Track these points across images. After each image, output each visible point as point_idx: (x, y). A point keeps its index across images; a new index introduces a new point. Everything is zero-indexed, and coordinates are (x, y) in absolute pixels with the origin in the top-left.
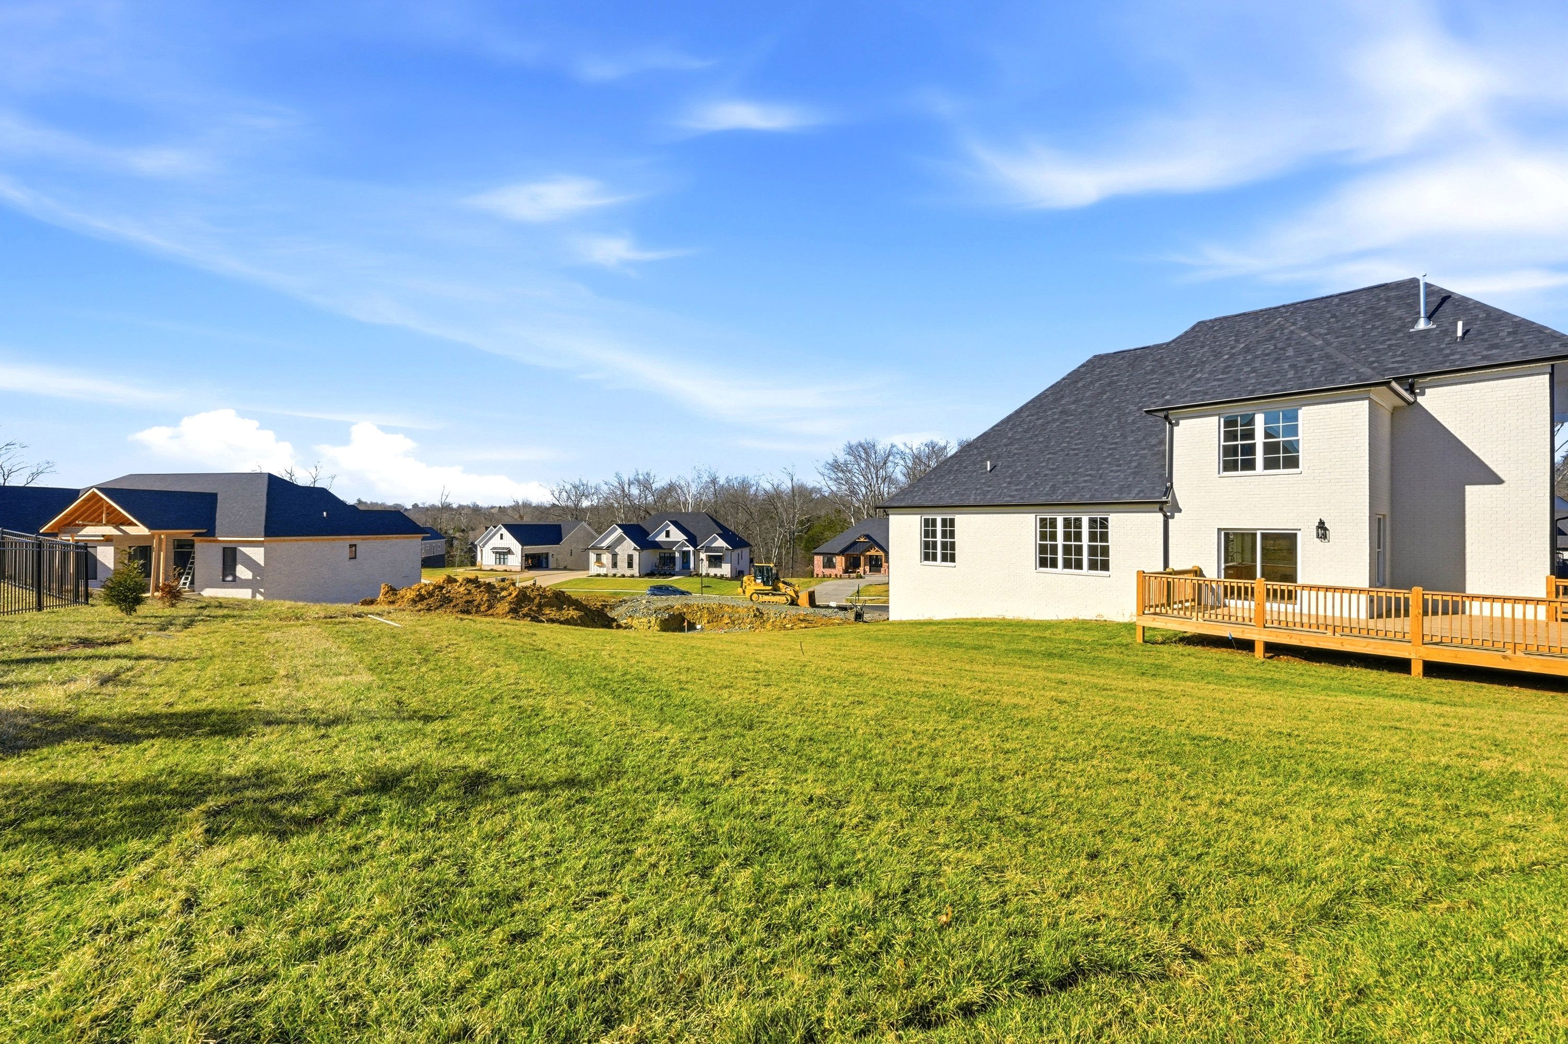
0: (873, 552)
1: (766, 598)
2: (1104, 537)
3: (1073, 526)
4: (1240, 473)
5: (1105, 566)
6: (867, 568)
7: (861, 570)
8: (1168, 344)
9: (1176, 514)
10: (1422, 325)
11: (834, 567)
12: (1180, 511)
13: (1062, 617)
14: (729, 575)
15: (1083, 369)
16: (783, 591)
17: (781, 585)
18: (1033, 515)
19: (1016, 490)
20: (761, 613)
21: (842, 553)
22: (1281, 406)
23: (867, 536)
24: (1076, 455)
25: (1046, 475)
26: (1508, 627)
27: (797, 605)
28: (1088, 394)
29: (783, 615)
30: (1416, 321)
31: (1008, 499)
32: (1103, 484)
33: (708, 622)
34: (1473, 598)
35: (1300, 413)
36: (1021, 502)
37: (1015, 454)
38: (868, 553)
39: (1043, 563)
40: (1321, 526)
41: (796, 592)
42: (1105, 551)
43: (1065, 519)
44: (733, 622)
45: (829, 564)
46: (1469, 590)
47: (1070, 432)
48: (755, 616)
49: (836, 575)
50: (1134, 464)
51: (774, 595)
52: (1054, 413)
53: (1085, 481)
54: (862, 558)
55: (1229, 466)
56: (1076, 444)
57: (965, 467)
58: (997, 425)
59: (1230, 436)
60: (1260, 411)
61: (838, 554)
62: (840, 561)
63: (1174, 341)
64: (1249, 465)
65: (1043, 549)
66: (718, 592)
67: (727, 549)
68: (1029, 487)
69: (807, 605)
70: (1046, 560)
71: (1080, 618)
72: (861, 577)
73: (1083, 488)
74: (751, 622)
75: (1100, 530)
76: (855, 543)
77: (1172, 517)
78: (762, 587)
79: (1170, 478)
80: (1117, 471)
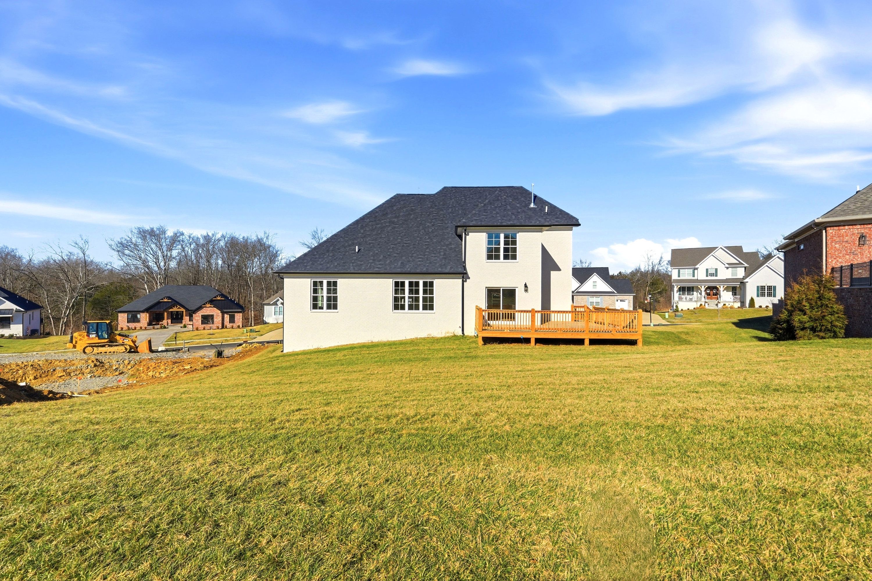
0: (175, 309)
1: (101, 349)
2: (432, 292)
3: (414, 286)
4: (494, 261)
5: (431, 308)
6: (170, 321)
7: (165, 322)
8: (434, 195)
9: (468, 280)
10: (532, 205)
11: (138, 321)
12: (469, 278)
13: (408, 337)
14: (21, 335)
15: (393, 200)
16: (121, 342)
17: (118, 337)
18: (392, 280)
19: (380, 264)
20: (102, 363)
21: (146, 310)
22: (510, 231)
23: (169, 298)
24: (408, 246)
25: (395, 256)
26: (564, 324)
27: (138, 352)
28: (401, 214)
29: (126, 362)
30: (530, 203)
31: (377, 269)
32: (430, 263)
33: (35, 378)
34: (553, 312)
35: (518, 235)
36: (386, 271)
37: (370, 243)
38: (171, 310)
39: (396, 307)
40: (526, 286)
41: (134, 342)
42: (432, 299)
43: (409, 282)
44: (69, 374)
45: (133, 319)
46: (552, 309)
47: (400, 234)
48: (95, 366)
49: (141, 328)
50: (442, 253)
51: (111, 346)
52: (385, 222)
53: (419, 261)
54: (166, 314)
55: (490, 257)
56: (406, 241)
57: (338, 249)
58: (350, 225)
59: (490, 243)
60: (502, 232)
61: (143, 312)
62: (144, 318)
63: (436, 194)
64: (497, 257)
65: (396, 299)
66: (14, 351)
67: (17, 311)
68: (387, 263)
69: (147, 351)
70: (398, 305)
71: (419, 337)
72: (165, 328)
73: (420, 265)
74: (91, 372)
75: (429, 287)
76: (159, 303)
77: (466, 281)
78: (97, 340)
79: (465, 262)
80: (435, 257)
